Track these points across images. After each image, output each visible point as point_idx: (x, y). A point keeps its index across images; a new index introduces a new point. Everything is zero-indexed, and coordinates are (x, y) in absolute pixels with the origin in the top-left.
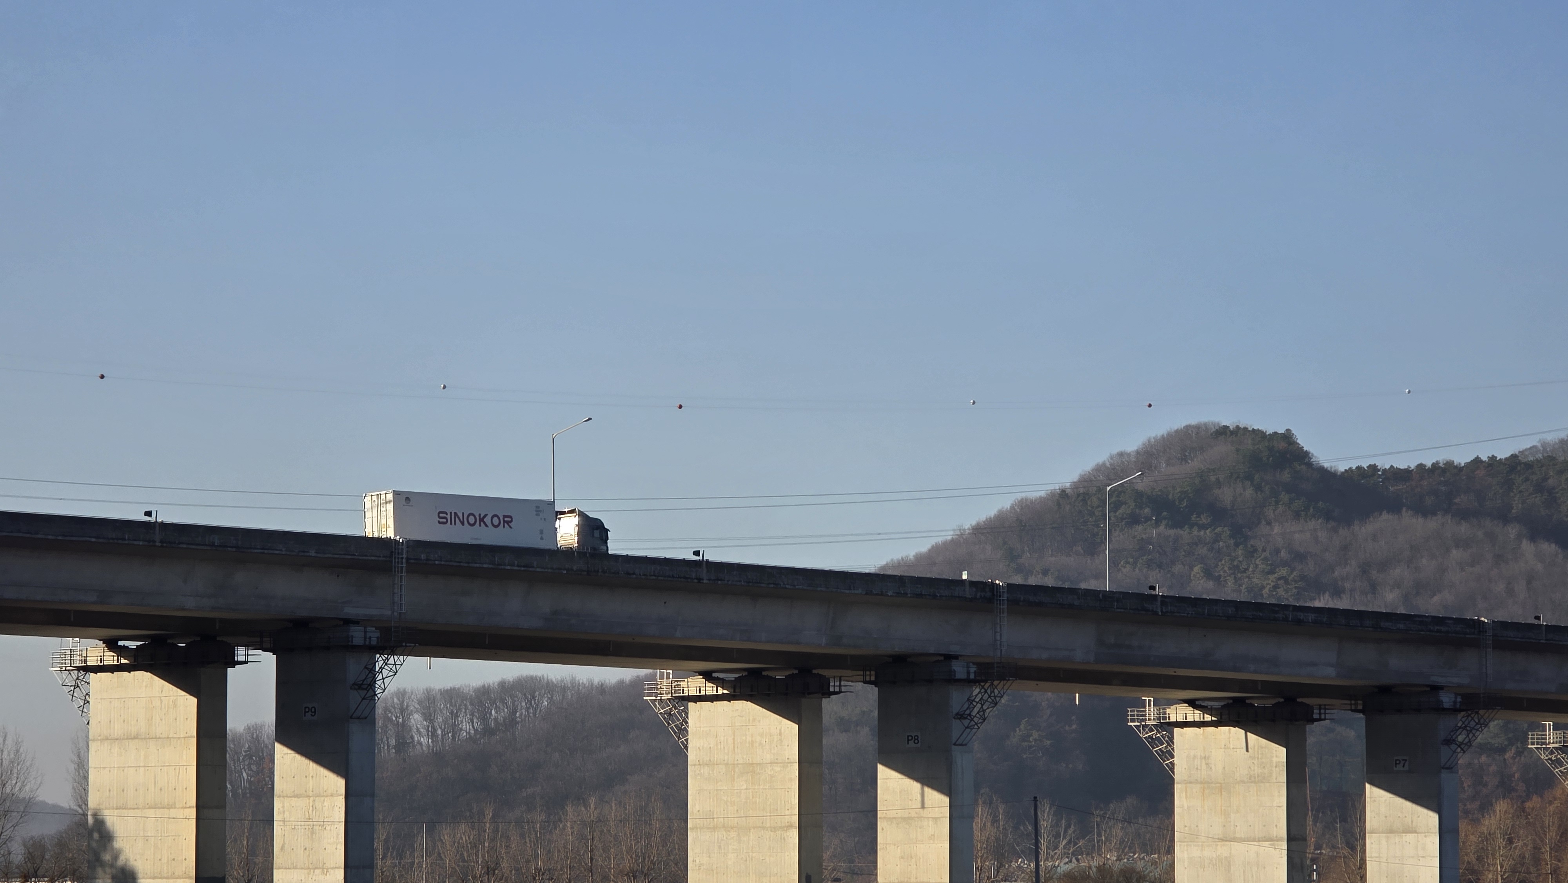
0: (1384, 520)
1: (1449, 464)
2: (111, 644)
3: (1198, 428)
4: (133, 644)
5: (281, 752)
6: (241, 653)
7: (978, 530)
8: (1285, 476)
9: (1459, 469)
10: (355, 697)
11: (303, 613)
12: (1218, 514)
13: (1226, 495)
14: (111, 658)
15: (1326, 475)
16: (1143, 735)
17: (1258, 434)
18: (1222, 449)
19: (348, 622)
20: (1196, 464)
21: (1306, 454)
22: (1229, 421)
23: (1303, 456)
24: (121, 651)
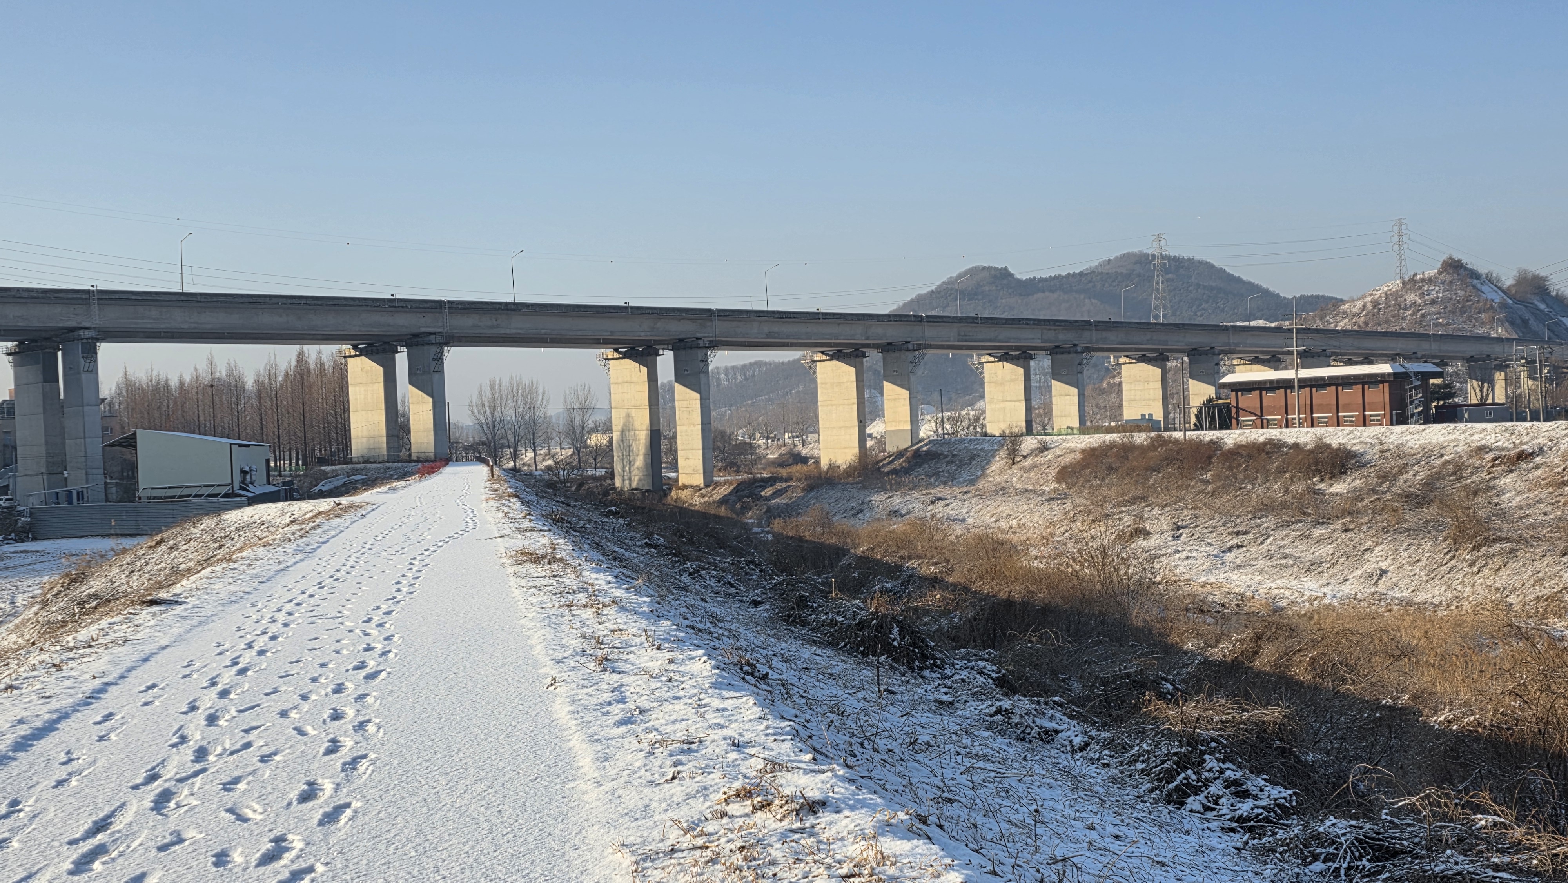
0: (1040, 295)
1: (1060, 275)
2: (616, 350)
3: (975, 268)
4: (624, 350)
5: (676, 385)
6: (661, 352)
8: (1005, 282)
9: (1063, 277)
10: (702, 365)
11: (682, 336)
12: (984, 295)
14: (616, 355)
15: (1019, 281)
16: (973, 367)
17: (996, 269)
19: (697, 339)
21: (1013, 274)
22: (986, 265)
23: (1011, 275)
24: (620, 353)
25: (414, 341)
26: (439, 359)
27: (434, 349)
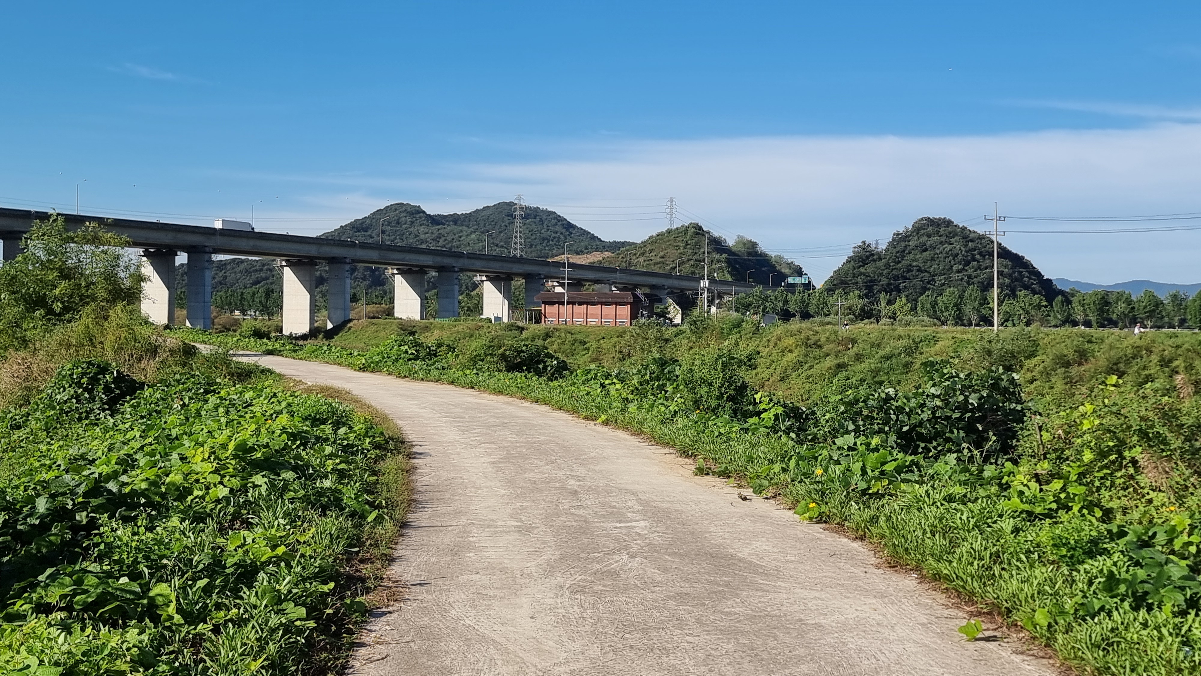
2: (147, 250)
4: (152, 250)
6: (178, 253)
8: (418, 216)
10: (207, 264)
20: (397, 212)
24: (149, 252)
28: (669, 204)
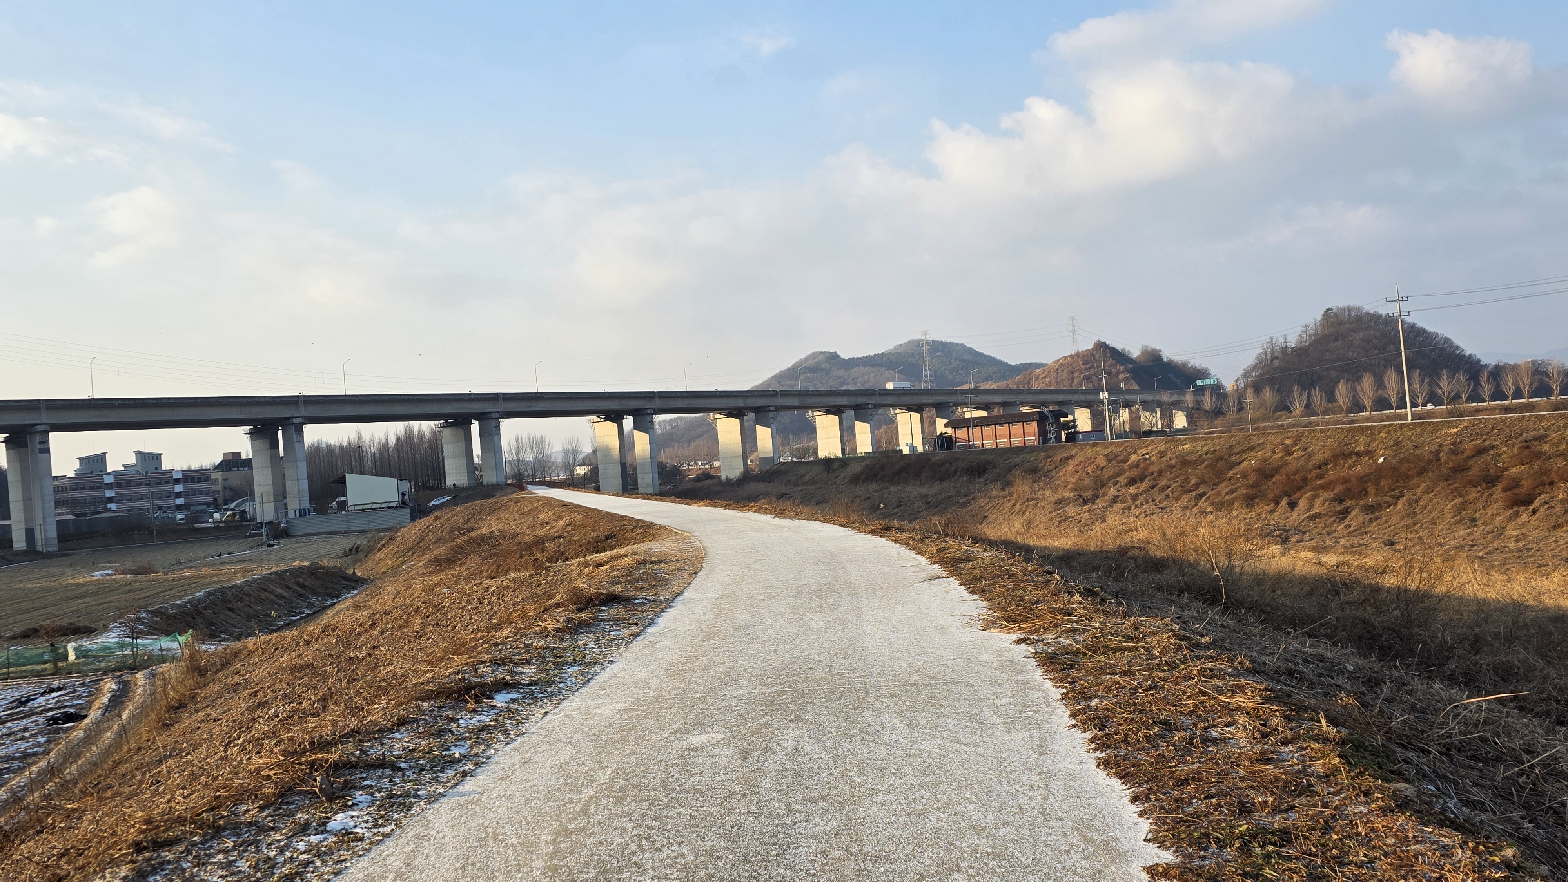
2: (599, 417)
4: (603, 417)
5: (635, 433)
6: (626, 416)
7: (772, 377)
8: (835, 361)
11: (639, 408)
12: (822, 370)
13: (823, 366)
14: (599, 420)
15: (844, 360)
16: (809, 419)
17: (829, 353)
18: (822, 356)
19: (648, 409)
20: (816, 360)
21: (839, 356)
22: (822, 351)
25: (482, 417)
26: (498, 427)
27: (493, 422)
28: (1070, 322)
